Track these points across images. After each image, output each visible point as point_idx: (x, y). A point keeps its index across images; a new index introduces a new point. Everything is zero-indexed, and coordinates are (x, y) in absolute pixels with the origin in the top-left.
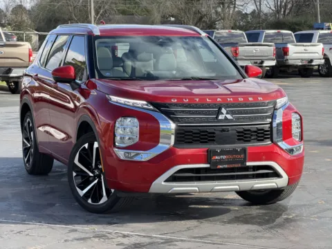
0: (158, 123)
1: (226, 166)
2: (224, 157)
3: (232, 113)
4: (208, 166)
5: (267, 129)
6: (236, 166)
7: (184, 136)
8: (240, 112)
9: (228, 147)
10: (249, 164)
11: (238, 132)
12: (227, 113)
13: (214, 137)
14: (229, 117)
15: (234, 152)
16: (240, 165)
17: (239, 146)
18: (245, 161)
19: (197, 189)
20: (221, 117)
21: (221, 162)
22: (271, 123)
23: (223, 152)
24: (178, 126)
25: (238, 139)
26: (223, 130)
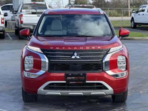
1: (74, 83)
2: (73, 78)
3: (80, 55)
4: (65, 82)
6: (80, 82)
7: (53, 66)
8: (84, 55)
9: (76, 73)
10: (87, 82)
11: (82, 65)
12: (77, 55)
13: (69, 67)
14: (78, 57)
15: (79, 75)
16: (82, 82)
18: (85, 80)
19: (60, 93)
20: (73, 57)
21: (72, 80)
22: (102, 61)
23: (72, 76)
24: (49, 61)
25: (82, 69)
26: (74, 64)
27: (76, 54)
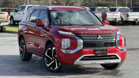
0: (77, 40)
1: (100, 55)
2: (100, 52)
3: (102, 37)
4: (94, 55)
5: (114, 42)
6: (104, 55)
7: (86, 45)
8: (105, 36)
9: (101, 48)
10: (108, 54)
11: (104, 43)
12: (101, 37)
13: (96, 45)
14: (101, 38)
15: (103, 50)
16: (105, 55)
17: (105, 48)
18: (107, 53)
19: (90, 63)
20: (98, 38)
21: (99, 54)
22: (115, 40)
23: (99, 50)
24: (83, 41)
25: (104, 46)
26: (99, 43)
27: (99, 36)
